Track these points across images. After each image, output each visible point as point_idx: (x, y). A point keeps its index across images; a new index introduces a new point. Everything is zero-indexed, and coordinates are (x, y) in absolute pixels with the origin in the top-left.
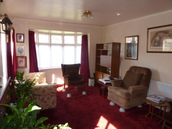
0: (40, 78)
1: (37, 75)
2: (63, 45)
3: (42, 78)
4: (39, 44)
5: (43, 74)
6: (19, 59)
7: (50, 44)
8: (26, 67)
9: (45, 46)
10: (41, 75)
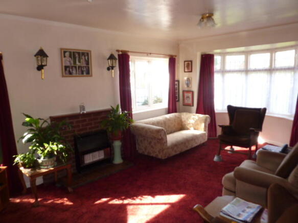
0: (196, 122)
1: (194, 117)
2: (271, 70)
3: (199, 122)
4: (223, 71)
5: (202, 118)
6: (186, 94)
7: (247, 71)
8: (193, 106)
9: (235, 74)
10: (199, 118)
